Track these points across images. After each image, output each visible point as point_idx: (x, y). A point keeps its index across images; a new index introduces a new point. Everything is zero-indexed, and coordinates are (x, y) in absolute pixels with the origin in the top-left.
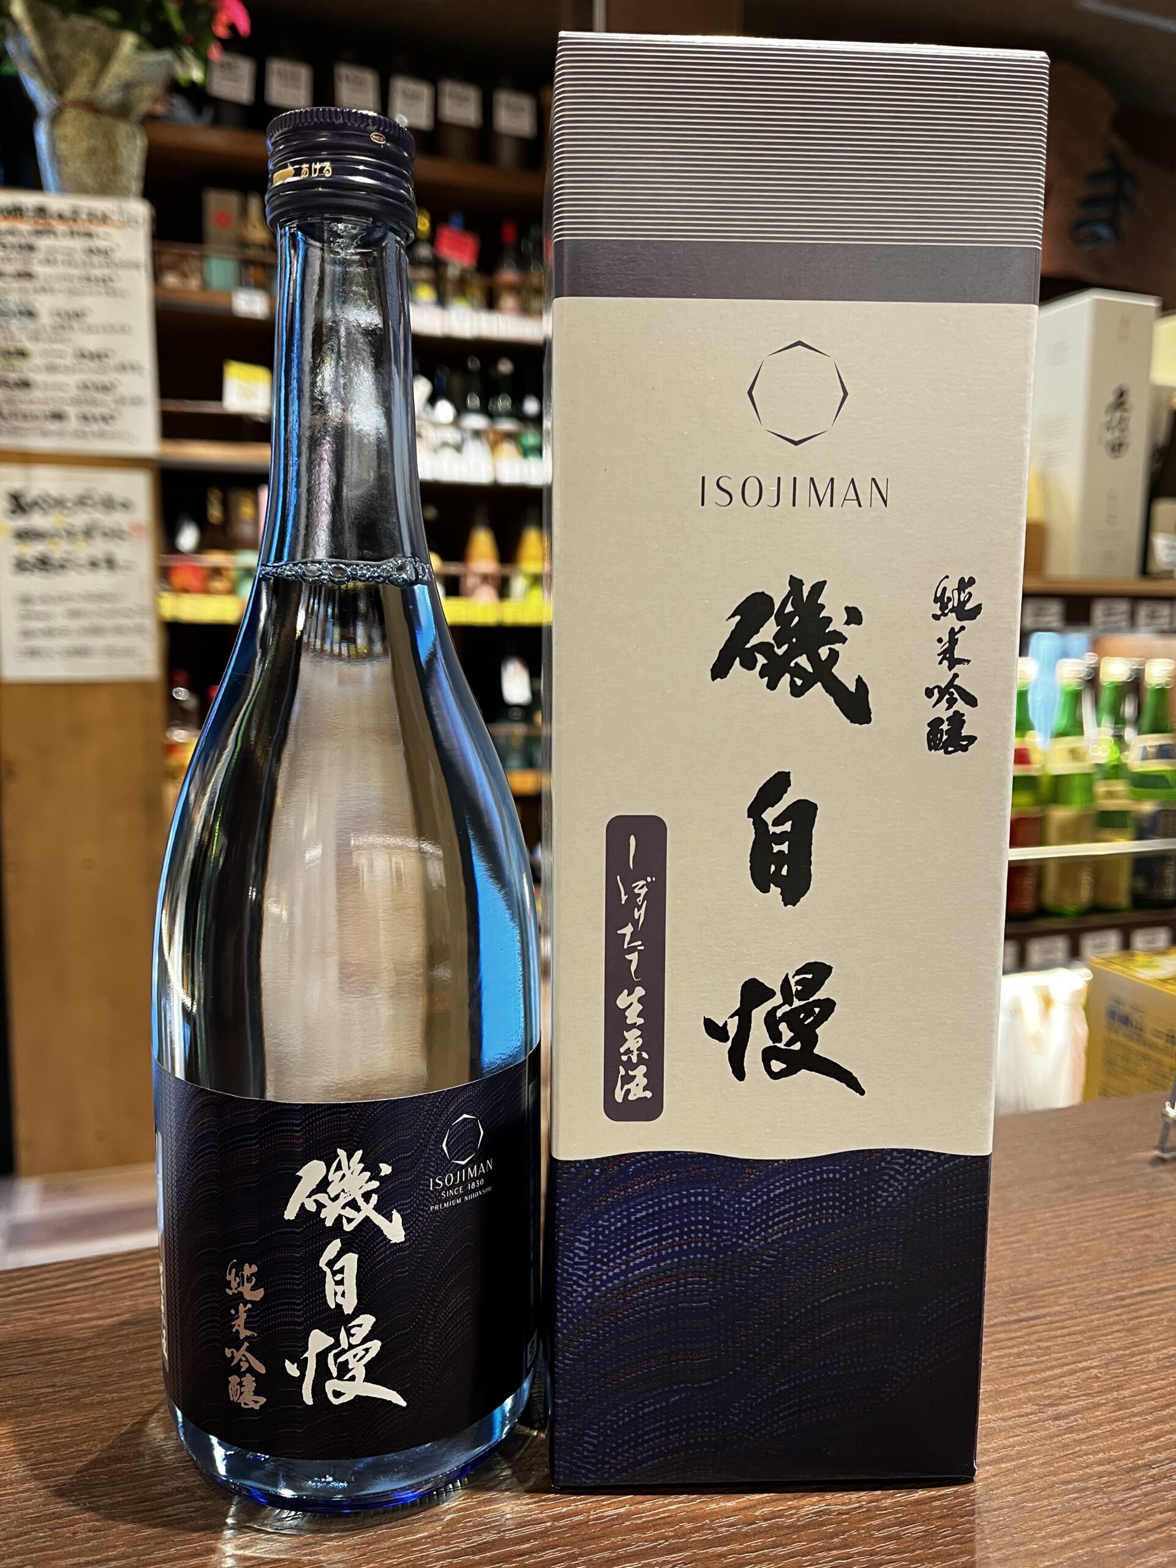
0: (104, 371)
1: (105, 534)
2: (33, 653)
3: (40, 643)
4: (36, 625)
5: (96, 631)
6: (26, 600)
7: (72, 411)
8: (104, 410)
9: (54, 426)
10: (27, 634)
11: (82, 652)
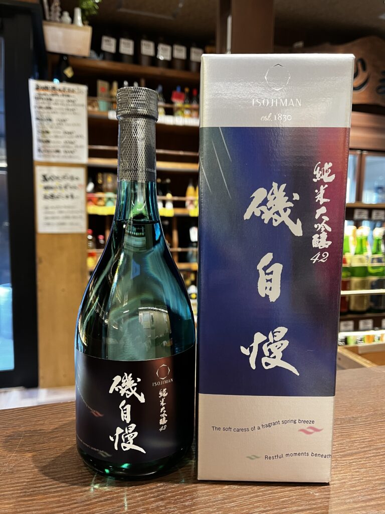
0: (72, 137)
1: (71, 188)
2: (48, 224)
3: (50, 221)
4: (49, 215)
5: (67, 217)
6: (46, 208)
7: (62, 150)
8: (72, 150)
9: (56, 154)
10: (47, 218)
11: (63, 224)
